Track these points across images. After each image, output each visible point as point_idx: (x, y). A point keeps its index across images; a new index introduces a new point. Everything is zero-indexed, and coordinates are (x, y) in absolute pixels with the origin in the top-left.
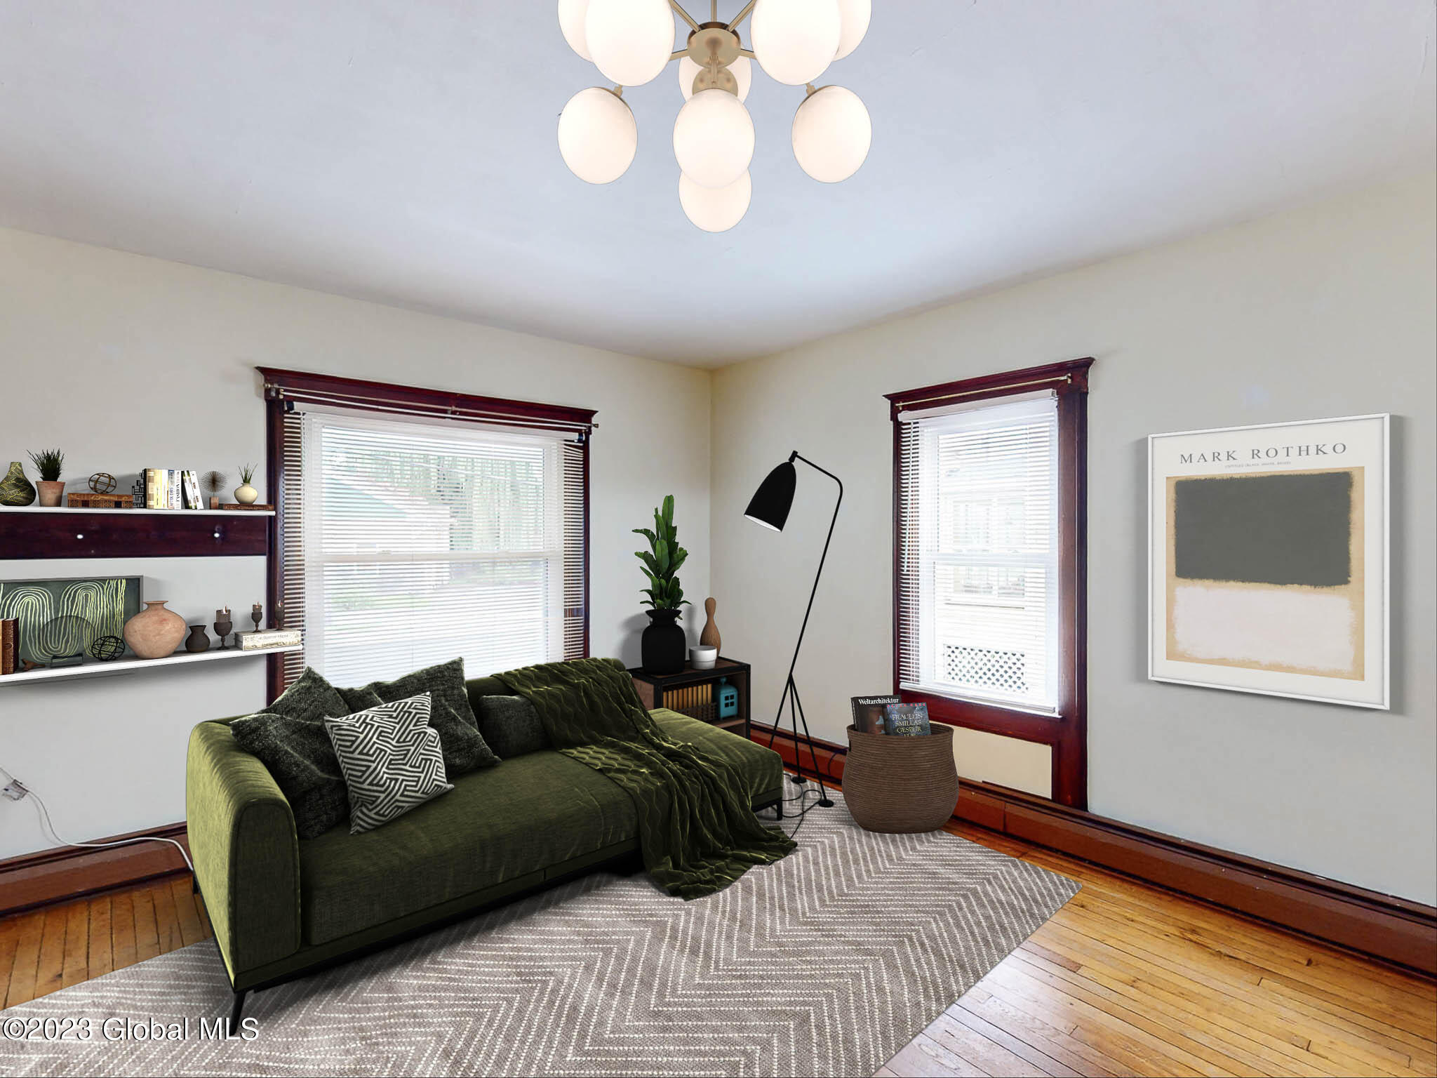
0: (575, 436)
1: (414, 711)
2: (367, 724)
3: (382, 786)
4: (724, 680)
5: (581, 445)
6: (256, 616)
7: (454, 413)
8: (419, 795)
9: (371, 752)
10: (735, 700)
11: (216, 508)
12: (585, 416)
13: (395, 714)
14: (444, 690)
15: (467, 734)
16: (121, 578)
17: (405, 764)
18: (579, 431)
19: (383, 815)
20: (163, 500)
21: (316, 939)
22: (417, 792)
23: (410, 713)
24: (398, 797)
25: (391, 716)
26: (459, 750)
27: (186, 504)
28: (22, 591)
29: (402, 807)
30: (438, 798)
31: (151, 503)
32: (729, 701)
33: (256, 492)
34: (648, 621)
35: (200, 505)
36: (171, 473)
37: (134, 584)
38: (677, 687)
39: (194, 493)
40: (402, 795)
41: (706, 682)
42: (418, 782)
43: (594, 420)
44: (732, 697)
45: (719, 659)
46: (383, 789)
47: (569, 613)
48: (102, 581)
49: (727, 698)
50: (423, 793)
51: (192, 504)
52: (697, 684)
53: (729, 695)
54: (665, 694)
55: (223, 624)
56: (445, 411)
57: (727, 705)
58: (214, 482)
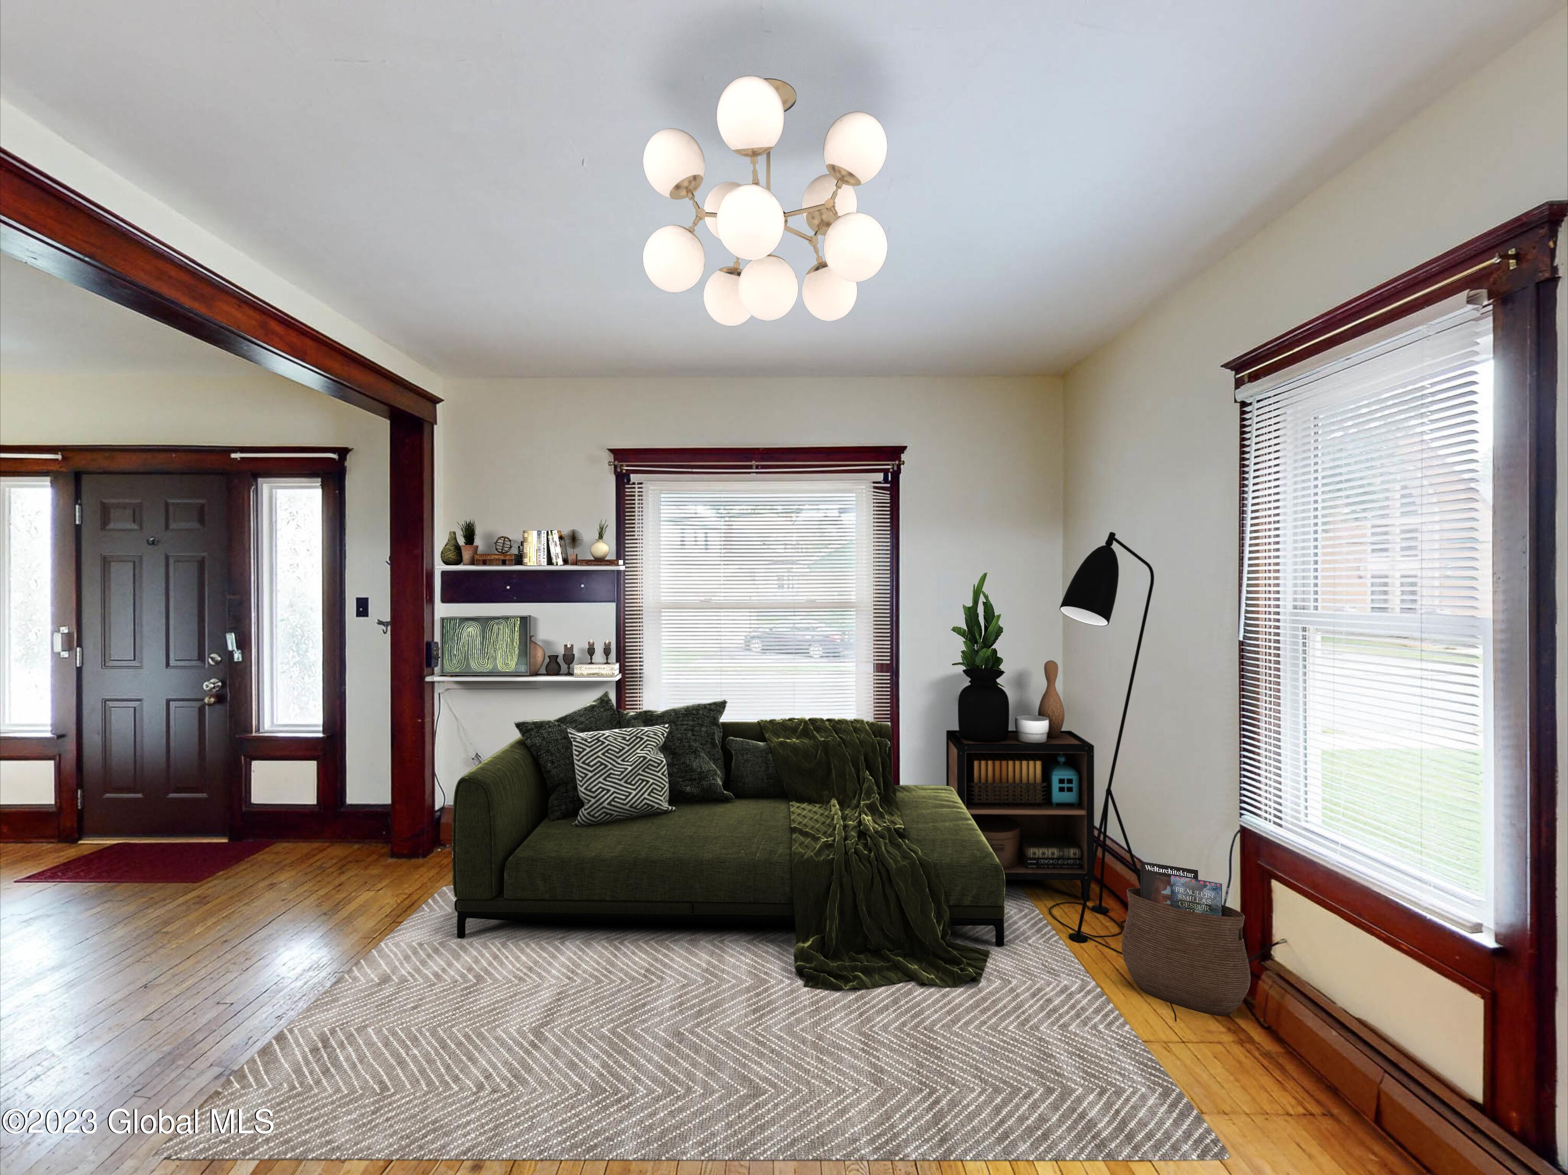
0: (880, 477)
1: (646, 738)
2: (599, 741)
3: (594, 792)
4: (1062, 759)
5: (888, 485)
6: (591, 651)
7: (757, 467)
8: (627, 807)
9: (592, 764)
10: (1074, 785)
11: (573, 564)
12: (894, 453)
13: (628, 738)
14: (693, 726)
15: (701, 768)
16: (517, 617)
17: (620, 780)
18: (885, 472)
19: (593, 816)
20: (534, 560)
21: (507, 893)
22: (625, 805)
23: (642, 739)
24: (605, 804)
25: (624, 739)
26: (691, 780)
27: (550, 562)
28: (467, 624)
29: (611, 815)
30: (650, 814)
31: (526, 560)
32: (1066, 785)
33: (605, 548)
34: (966, 682)
35: (560, 562)
36: (539, 534)
37: (525, 621)
38: (994, 757)
39: (556, 550)
40: (609, 804)
41: (1034, 758)
42: (627, 797)
43: (904, 457)
44: (1070, 781)
45: (1053, 733)
46: (594, 795)
47: (880, 668)
48: (506, 618)
49: (1061, 781)
50: (631, 806)
51: (554, 561)
52: (1021, 757)
53: (1065, 777)
54: (976, 763)
55: (569, 658)
56: (750, 467)
57: (1061, 789)
58: (571, 540)
